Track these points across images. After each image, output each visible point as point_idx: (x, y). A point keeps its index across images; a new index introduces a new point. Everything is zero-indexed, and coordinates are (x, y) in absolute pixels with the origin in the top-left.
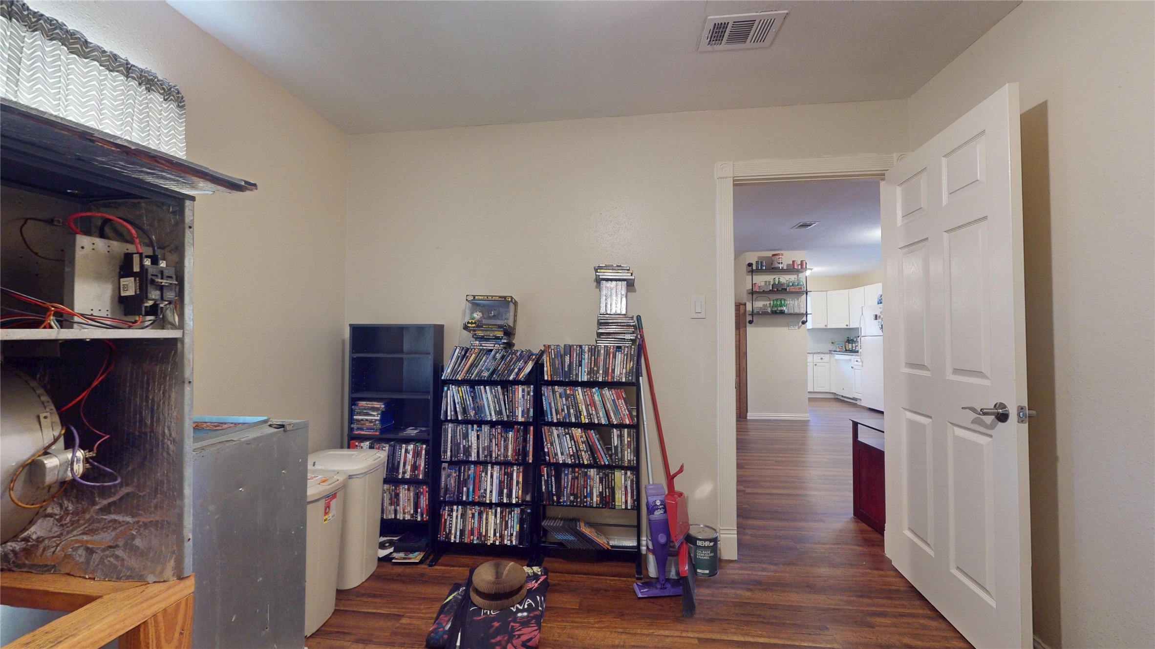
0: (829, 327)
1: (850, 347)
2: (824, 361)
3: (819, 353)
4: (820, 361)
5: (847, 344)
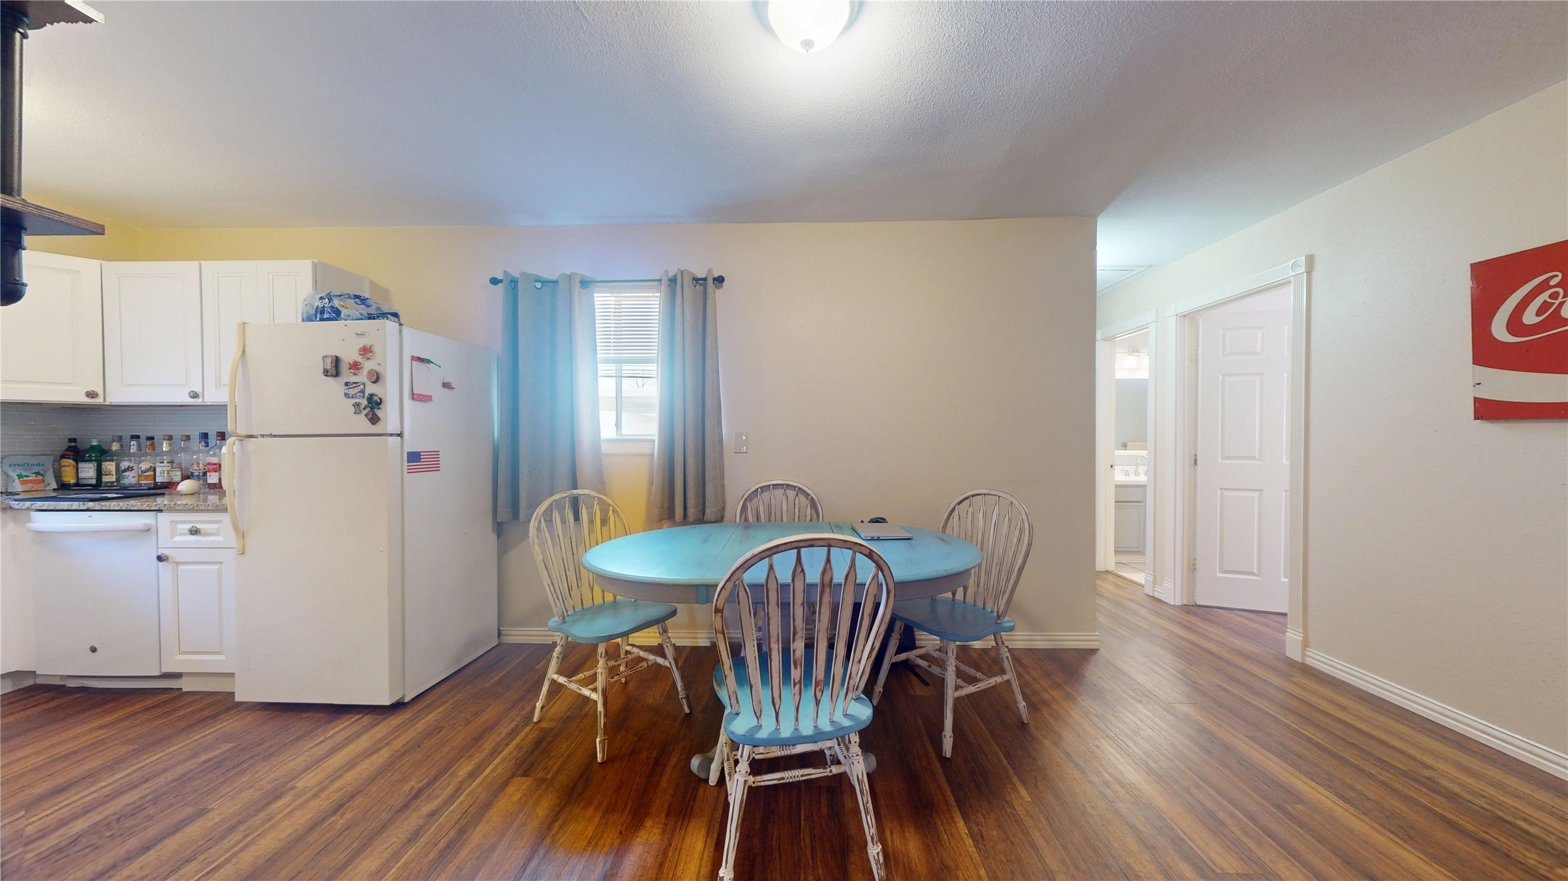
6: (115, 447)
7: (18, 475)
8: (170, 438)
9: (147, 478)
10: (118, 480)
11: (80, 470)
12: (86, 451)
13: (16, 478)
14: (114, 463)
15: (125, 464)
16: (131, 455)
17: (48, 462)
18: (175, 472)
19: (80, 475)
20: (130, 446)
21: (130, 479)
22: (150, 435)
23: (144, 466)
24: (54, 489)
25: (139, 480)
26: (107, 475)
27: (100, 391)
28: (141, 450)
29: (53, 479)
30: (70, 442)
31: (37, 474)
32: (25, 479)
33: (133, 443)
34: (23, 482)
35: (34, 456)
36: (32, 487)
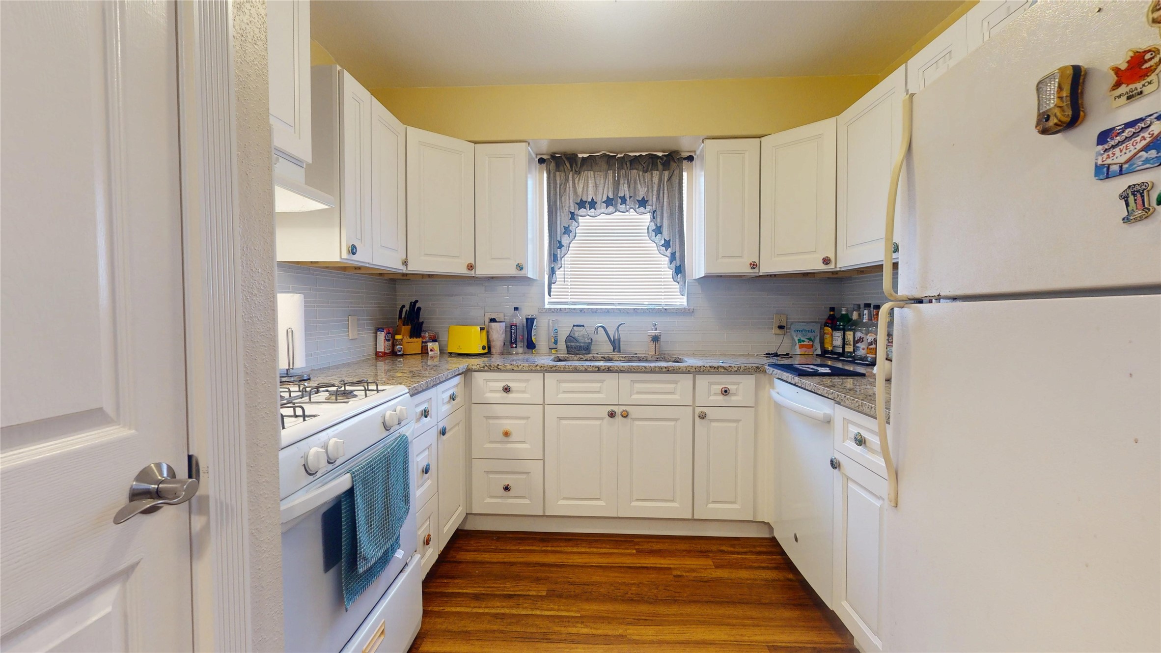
0: (765, 269)
1: (838, 342)
2: (734, 400)
3: (715, 370)
4: (720, 399)
5: (828, 330)
6: (855, 316)
7: (798, 340)
9: (871, 350)
10: (853, 351)
11: (833, 338)
12: (838, 320)
13: (797, 342)
14: (853, 333)
15: (859, 335)
16: (863, 325)
17: (817, 329)
19: (833, 343)
20: (864, 315)
21: (861, 351)
22: (877, 303)
23: (871, 338)
24: (817, 355)
25: (866, 353)
26: (848, 345)
27: (830, 256)
28: (868, 320)
29: (819, 345)
30: (830, 311)
31: (810, 339)
32: (802, 343)
33: (866, 312)
34: (801, 347)
35: (807, 323)
36: (805, 352)
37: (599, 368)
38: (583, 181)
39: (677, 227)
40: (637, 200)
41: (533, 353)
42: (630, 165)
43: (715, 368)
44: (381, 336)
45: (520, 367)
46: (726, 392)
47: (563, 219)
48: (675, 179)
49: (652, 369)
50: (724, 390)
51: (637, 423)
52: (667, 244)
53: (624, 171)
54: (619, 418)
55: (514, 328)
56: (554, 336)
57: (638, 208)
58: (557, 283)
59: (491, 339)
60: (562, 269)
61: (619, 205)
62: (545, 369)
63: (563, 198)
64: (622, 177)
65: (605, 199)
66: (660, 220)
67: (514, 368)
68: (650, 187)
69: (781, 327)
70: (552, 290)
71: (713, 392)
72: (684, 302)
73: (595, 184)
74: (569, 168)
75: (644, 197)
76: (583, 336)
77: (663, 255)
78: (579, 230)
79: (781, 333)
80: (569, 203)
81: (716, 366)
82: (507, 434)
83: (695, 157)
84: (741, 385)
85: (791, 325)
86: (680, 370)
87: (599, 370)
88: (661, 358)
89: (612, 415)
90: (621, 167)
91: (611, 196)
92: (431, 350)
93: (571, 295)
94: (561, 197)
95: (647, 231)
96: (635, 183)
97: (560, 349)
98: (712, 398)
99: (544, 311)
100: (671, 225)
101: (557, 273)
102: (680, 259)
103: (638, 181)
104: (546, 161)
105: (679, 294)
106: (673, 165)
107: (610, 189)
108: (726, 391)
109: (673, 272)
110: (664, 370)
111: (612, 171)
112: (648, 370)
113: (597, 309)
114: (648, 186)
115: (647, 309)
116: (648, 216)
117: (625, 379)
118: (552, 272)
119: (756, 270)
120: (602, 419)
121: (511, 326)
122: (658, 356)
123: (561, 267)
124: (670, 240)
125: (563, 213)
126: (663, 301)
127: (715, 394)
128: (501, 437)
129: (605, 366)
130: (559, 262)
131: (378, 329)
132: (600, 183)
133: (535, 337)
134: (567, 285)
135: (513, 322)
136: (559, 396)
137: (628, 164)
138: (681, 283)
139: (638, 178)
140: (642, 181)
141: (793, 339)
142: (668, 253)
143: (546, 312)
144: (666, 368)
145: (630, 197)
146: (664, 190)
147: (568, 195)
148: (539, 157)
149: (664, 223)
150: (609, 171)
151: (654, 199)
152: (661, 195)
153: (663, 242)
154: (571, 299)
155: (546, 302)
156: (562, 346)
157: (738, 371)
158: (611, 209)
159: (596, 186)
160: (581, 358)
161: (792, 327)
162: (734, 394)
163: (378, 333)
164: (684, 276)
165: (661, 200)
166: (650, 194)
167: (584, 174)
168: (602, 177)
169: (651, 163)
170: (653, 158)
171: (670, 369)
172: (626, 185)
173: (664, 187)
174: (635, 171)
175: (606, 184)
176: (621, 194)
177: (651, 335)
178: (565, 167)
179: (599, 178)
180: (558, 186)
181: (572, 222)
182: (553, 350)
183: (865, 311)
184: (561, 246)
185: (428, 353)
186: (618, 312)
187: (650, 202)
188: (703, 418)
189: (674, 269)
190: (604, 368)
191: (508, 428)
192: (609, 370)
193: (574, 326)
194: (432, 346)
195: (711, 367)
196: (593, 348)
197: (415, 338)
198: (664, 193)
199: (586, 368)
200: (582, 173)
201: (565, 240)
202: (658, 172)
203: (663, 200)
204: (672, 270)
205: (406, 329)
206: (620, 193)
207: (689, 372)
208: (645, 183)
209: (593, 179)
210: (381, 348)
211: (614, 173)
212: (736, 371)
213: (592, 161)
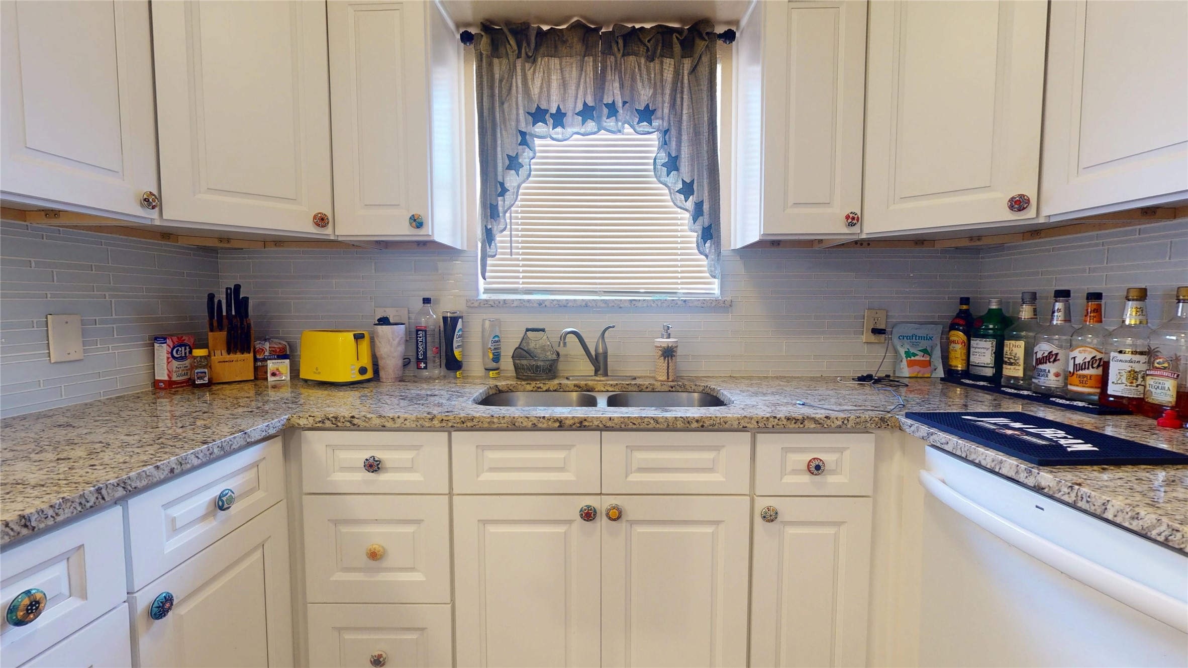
0: (873, 227)
1: (984, 358)
3: (796, 425)
4: (805, 481)
5: (959, 336)
6: (1025, 313)
7: (906, 352)
8: (1142, 295)
9: (1083, 380)
10: (1027, 377)
11: (972, 350)
12: (982, 320)
13: (904, 356)
14: (1022, 343)
15: (1043, 348)
16: (1050, 330)
17: (936, 332)
18: (1161, 380)
19: (972, 358)
20: (1054, 312)
21: (1050, 378)
22: (1095, 288)
23: (1082, 355)
25: (1066, 385)
26: (1011, 364)
27: (1032, 196)
28: (1070, 321)
29: (941, 361)
30: (961, 304)
31: (925, 351)
32: (913, 358)
33: (1059, 305)
34: (911, 364)
35: (920, 323)
36: (918, 372)
37: (560, 422)
38: (541, 74)
39: (706, 158)
40: (636, 110)
41: (456, 378)
42: (624, 46)
43: (797, 420)
44: (162, 351)
45: (399, 421)
46: (816, 468)
47: (506, 143)
48: (703, 70)
49: (671, 424)
50: (813, 465)
51: (640, 529)
52: (687, 189)
53: (612, 58)
54: (603, 522)
55: (421, 334)
56: (493, 348)
57: (638, 123)
58: (497, 256)
59: (378, 354)
60: (507, 233)
61: (604, 118)
62: (450, 424)
63: (506, 105)
64: (609, 68)
65: (580, 107)
66: (676, 145)
67: (386, 424)
68: (658, 84)
69: (876, 331)
70: (488, 268)
71: (789, 468)
72: (714, 289)
73: (561, 81)
74: (515, 47)
75: (648, 104)
76: (543, 348)
77: (681, 208)
78: (536, 164)
79: (875, 341)
80: (518, 114)
81: (800, 417)
82: (374, 555)
83: (737, 35)
84: (847, 454)
85: (893, 328)
86: (726, 426)
87: (561, 425)
88: (678, 388)
89: (588, 515)
90: (608, 51)
91: (590, 102)
92: (273, 374)
93: (524, 278)
94: (502, 103)
95: (652, 167)
96: (633, 79)
97: (506, 368)
98: (788, 479)
99: (476, 304)
100: (695, 157)
101: (498, 239)
102: (710, 214)
103: (638, 77)
104: (475, 38)
105: (708, 275)
106: (701, 45)
107: (589, 91)
108: (818, 468)
109: (698, 236)
110: (695, 425)
111: (591, 59)
112: (661, 426)
113: (567, 300)
114: (655, 83)
115: (653, 301)
116: (654, 139)
117: (615, 443)
118: (489, 236)
119: (856, 229)
120: (569, 522)
121: (417, 331)
122: (672, 384)
123: (504, 229)
124: (693, 181)
125: (506, 130)
126: (679, 286)
127: (795, 472)
128: (364, 560)
129: (573, 418)
130: (502, 220)
131: (156, 339)
132: (570, 77)
133: (460, 349)
134: (518, 260)
135: (421, 323)
136: (481, 478)
137: (621, 42)
138: (712, 256)
139: (637, 70)
140: (645, 76)
141: (896, 351)
142: (690, 204)
143: (479, 306)
144: (697, 421)
145: (625, 103)
146: (682, 92)
147: (514, 100)
148: (462, 30)
149: (683, 153)
150: (586, 57)
151: (666, 111)
152: (678, 100)
153: (680, 186)
154: (523, 283)
155: (481, 290)
156: (507, 364)
157: (843, 428)
158: (591, 125)
159: (564, 85)
160: (538, 388)
161: (895, 331)
162: (833, 472)
163: (156, 345)
164: (718, 244)
165: (679, 111)
166: (659, 99)
167: (542, 62)
168: (574, 65)
169: (661, 41)
170: (664, 33)
171: (707, 423)
172: (617, 85)
173: (682, 88)
174: (632, 59)
175: (582, 80)
176: (608, 100)
177: (661, 347)
178: (508, 46)
179: (568, 69)
180: (497, 84)
181: (523, 150)
182: (491, 372)
183: (1057, 303)
184: (504, 191)
185: (267, 379)
186: (604, 305)
187: (659, 113)
188: (772, 521)
189: (700, 232)
190: (571, 422)
191: (376, 543)
192: (581, 425)
193: (528, 330)
194: (276, 366)
195: (788, 419)
196: (561, 366)
197: (238, 353)
198: (682, 98)
199: (535, 422)
200: (540, 59)
201: (511, 180)
202: (672, 60)
203: (682, 111)
204: (696, 234)
205: (218, 338)
206: (605, 97)
207: (744, 429)
208: (649, 79)
209: (559, 71)
210: (162, 375)
211: (595, 61)
212: (840, 427)
213: (557, 38)
